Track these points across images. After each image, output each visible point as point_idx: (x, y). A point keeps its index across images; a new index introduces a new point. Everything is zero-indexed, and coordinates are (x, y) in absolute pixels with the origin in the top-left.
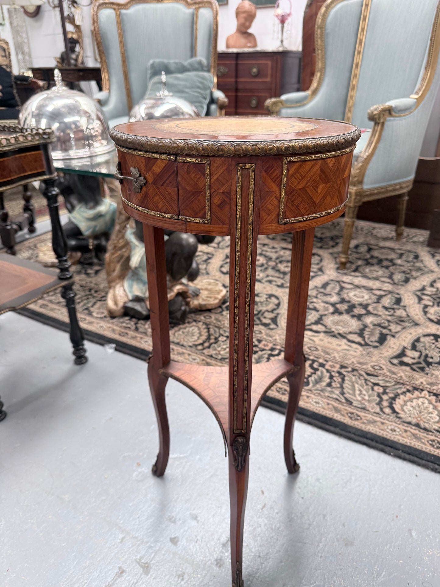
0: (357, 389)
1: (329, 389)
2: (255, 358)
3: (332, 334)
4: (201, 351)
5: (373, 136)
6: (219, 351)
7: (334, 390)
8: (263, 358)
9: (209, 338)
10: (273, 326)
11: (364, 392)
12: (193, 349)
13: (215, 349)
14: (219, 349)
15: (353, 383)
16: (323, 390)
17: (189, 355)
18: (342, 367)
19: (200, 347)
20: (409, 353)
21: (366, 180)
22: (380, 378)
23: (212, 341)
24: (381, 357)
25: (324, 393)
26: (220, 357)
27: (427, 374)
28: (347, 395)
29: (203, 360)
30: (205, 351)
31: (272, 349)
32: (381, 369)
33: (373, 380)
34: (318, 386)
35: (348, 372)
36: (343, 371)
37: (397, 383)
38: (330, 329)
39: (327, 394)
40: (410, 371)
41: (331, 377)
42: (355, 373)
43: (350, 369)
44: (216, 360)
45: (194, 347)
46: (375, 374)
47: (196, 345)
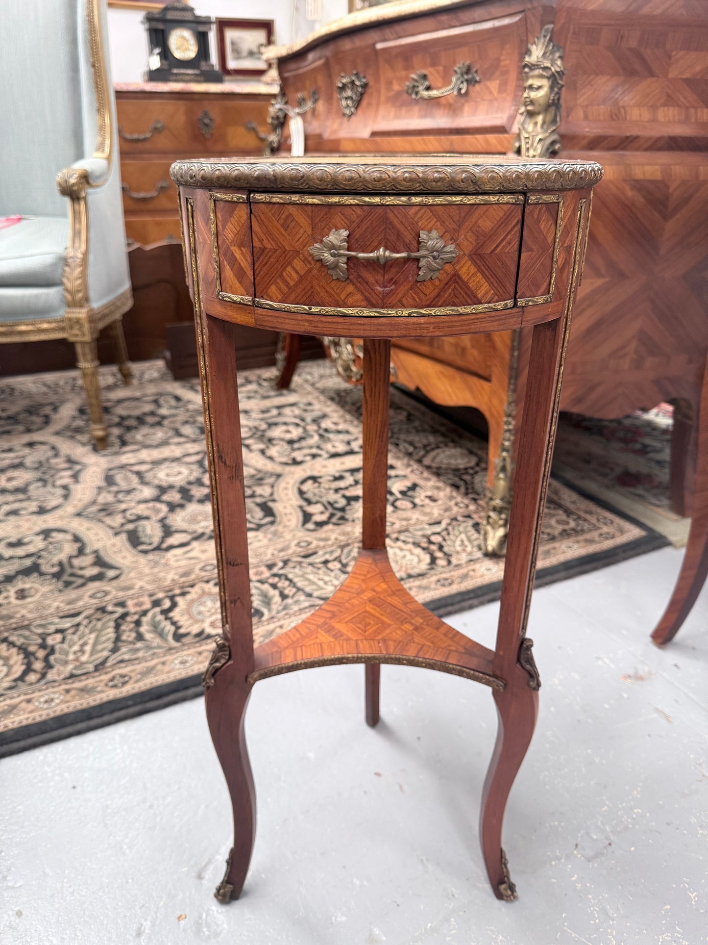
0: (315, 580)
1: (289, 601)
2: (149, 632)
3: (206, 537)
6: (77, 660)
7: (296, 598)
8: (159, 622)
9: (28, 656)
10: (111, 573)
11: (327, 578)
12: (23, 687)
13: (66, 663)
14: (71, 657)
15: (302, 576)
17: (29, 701)
18: (270, 567)
19: (32, 677)
20: (311, 509)
21: (92, 294)
22: (321, 553)
23: (41, 654)
24: (292, 531)
25: (291, 609)
26: (90, 667)
27: (353, 521)
28: (316, 594)
29: (67, 691)
30: (51, 676)
31: (156, 603)
32: (309, 544)
33: (318, 559)
34: (274, 607)
35: (282, 568)
36: (275, 570)
37: (342, 547)
39: (296, 608)
40: (336, 527)
41: (274, 586)
42: (291, 564)
43: (281, 564)
44: (88, 675)
45: (20, 683)
46: (310, 552)
47: (22, 678)
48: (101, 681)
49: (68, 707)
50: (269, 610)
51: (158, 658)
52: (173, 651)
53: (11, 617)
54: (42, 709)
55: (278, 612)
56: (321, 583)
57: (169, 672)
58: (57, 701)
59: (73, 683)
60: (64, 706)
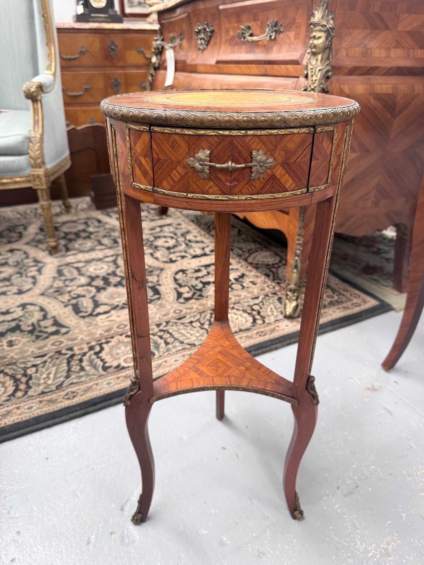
0: (185, 333)
3: (119, 308)
4: (26, 396)
5: (36, 114)
6: (45, 383)
12: (14, 400)
16: (168, 350)
17: (18, 408)
20: (182, 290)
21: (47, 160)
22: (188, 317)
23: (24, 380)
24: (171, 303)
25: (171, 351)
28: (186, 342)
30: (31, 392)
31: (91, 348)
32: (181, 311)
33: (186, 320)
34: (161, 350)
35: (165, 326)
36: (161, 327)
37: (201, 313)
38: (113, 305)
39: (174, 350)
40: (197, 301)
42: (171, 324)
43: (164, 324)
45: (12, 397)
46: (182, 316)
47: (13, 394)
48: (60, 396)
49: (41, 412)
50: (159, 352)
51: (94, 381)
52: (103, 377)
53: (5, 358)
54: (26, 413)
55: (164, 353)
56: (189, 335)
57: (100, 390)
58: (35, 408)
59: (44, 397)
60: (39, 411)
